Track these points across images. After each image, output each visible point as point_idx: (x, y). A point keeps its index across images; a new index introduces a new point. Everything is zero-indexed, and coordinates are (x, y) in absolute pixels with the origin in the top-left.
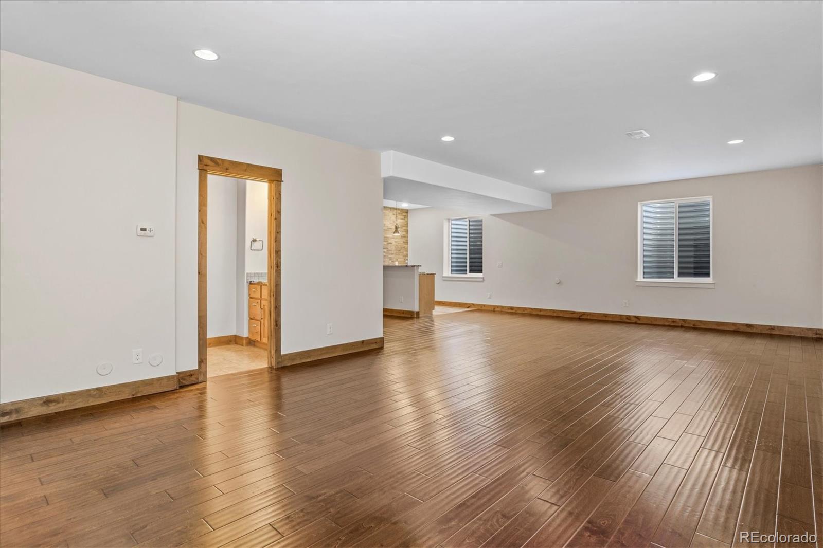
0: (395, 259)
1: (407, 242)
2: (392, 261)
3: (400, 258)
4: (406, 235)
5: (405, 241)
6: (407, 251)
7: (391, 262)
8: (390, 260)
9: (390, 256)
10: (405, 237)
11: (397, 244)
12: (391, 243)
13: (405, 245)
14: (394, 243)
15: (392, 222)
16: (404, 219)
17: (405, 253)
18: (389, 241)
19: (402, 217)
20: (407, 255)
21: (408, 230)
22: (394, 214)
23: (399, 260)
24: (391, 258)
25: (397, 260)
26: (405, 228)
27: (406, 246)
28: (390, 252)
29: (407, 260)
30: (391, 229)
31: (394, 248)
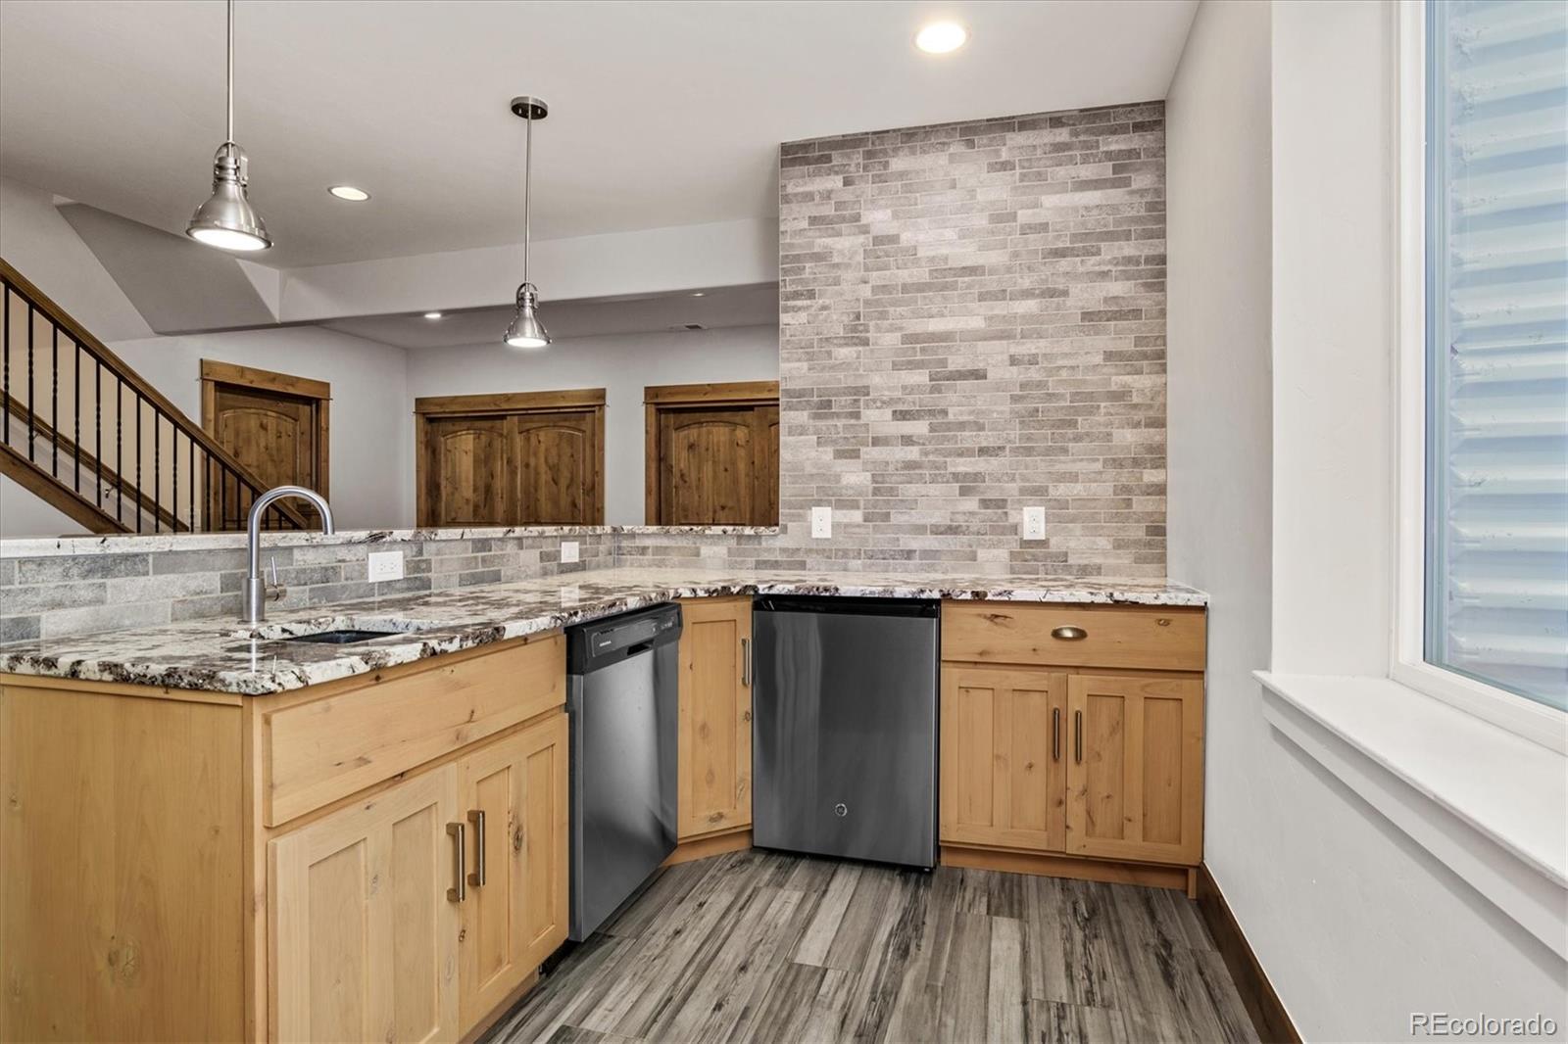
0: (1012, 489)
1: (1161, 355)
2: (985, 503)
3: (1074, 478)
4: (1146, 301)
5: (1127, 345)
6: (1160, 423)
7: (971, 504)
8: (964, 492)
9: (963, 466)
10: (1136, 314)
11: (1034, 374)
12: (978, 375)
13: (1119, 381)
14: (1000, 372)
15: (981, 221)
16: (1126, 182)
17: (1128, 438)
18: (956, 363)
19: (1106, 170)
20: (1157, 456)
21: (1162, 260)
22: (1006, 166)
23: (1061, 491)
24: (977, 477)
25: (1037, 493)
26: (1129, 249)
27: (1141, 383)
28: (969, 439)
29: (1161, 490)
30: (972, 271)
31: (1006, 407)
